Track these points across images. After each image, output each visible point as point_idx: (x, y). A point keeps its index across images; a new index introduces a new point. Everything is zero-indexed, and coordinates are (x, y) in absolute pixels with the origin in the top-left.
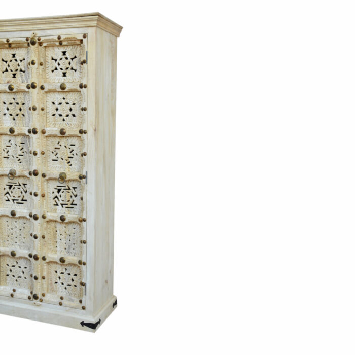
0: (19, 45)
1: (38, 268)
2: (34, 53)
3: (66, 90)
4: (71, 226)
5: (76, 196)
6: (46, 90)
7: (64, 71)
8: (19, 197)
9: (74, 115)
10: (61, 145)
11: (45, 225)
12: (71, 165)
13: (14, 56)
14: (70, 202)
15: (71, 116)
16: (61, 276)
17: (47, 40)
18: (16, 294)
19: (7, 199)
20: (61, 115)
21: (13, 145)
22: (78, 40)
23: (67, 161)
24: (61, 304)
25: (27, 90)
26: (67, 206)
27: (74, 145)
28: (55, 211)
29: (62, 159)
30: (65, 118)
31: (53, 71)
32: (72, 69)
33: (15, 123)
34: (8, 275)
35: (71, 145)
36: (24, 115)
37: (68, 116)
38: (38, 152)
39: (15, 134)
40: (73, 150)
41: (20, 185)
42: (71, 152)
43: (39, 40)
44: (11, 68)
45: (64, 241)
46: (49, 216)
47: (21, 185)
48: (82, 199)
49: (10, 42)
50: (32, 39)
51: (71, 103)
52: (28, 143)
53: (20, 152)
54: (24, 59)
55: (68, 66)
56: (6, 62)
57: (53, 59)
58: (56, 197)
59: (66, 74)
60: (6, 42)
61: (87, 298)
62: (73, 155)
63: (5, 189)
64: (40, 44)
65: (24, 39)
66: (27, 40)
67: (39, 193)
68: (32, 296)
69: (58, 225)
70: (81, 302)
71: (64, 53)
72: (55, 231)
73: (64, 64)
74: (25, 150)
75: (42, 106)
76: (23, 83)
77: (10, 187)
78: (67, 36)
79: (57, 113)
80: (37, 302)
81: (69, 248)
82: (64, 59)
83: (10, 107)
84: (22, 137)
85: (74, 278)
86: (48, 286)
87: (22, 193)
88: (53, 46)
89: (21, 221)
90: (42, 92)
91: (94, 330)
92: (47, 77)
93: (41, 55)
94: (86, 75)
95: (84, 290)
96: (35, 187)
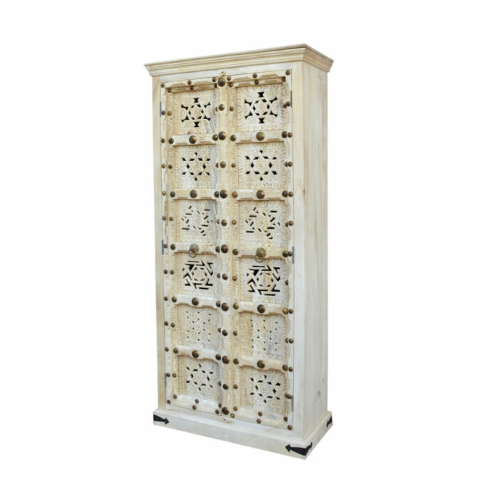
0: (203, 87)
1: (229, 374)
2: (222, 96)
3: (264, 140)
4: (272, 320)
5: (278, 279)
6: (238, 141)
7: (261, 116)
8: (202, 280)
9: (275, 173)
10: (257, 212)
11: (237, 318)
12: (271, 238)
13: (196, 100)
14: (271, 288)
15: (270, 173)
16: (258, 384)
17: (239, 79)
18: (199, 406)
19: (187, 283)
20: (257, 173)
21: (195, 212)
22: (280, 77)
23: (267, 233)
24: (259, 422)
25: (213, 142)
26: (266, 293)
27: (275, 212)
28: (251, 299)
29: (260, 230)
30: (264, 176)
31: (246, 117)
32: (271, 113)
33: (198, 184)
34: (188, 382)
35: (272, 212)
36: (208, 174)
37: (266, 173)
38: (228, 221)
39: (198, 198)
40: (274, 219)
41: (203, 265)
42: (271, 221)
43: (229, 79)
44: (193, 115)
45: (262, 339)
46: (243, 305)
47: (206, 264)
48: (287, 283)
49: (192, 84)
50: (220, 79)
51: (270, 157)
52: (214, 210)
53: (204, 222)
54: (209, 104)
55: (266, 110)
56: (187, 108)
57: (246, 102)
58: (252, 280)
59: (264, 121)
60: (187, 84)
61: (295, 414)
62: (274, 224)
63: (184, 269)
64: (230, 84)
65: (210, 80)
66: (214, 80)
67: (229, 275)
68: (220, 410)
69: (255, 318)
70: (286, 419)
71: (261, 94)
72: (250, 326)
73: (261, 108)
74: (210, 218)
75: (232, 162)
76: (207, 133)
77: (191, 267)
78: (265, 74)
79: (252, 170)
80: (228, 417)
81: (270, 348)
82: (261, 102)
83: (191, 164)
84: (206, 201)
85: (277, 388)
86: (241, 398)
87: (206, 275)
88: (247, 86)
89: (206, 312)
90: (233, 143)
91: (303, 456)
92: (239, 125)
93: (231, 98)
94: (291, 120)
95: (290, 405)
96: (224, 268)
